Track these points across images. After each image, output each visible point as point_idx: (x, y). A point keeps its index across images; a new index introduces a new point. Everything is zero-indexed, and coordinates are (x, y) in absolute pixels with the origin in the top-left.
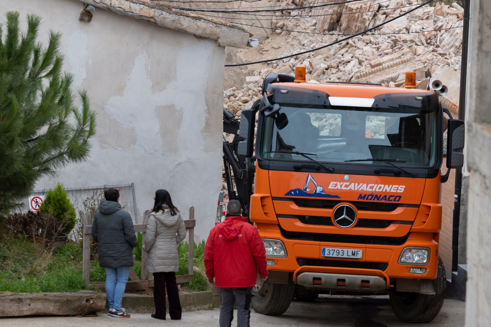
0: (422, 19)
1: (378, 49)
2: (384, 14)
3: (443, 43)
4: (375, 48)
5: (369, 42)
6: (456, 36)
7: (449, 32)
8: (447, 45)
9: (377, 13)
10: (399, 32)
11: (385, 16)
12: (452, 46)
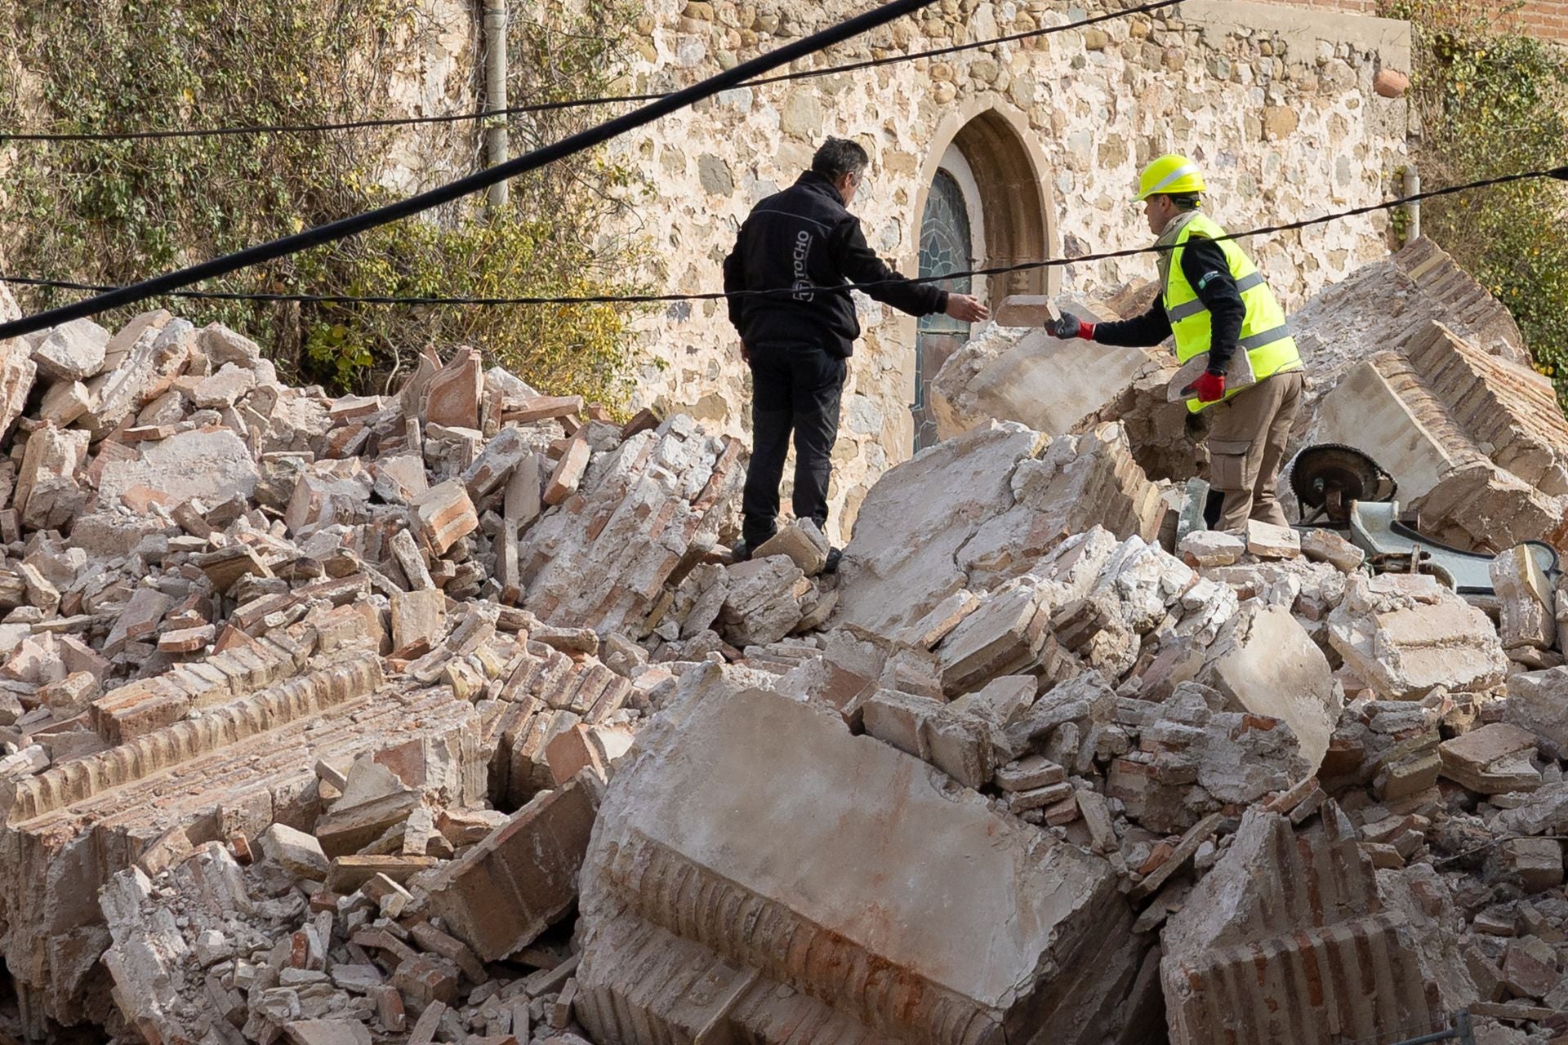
0: (335, 454)
1: (92, 635)
2: (74, 425)
3: (549, 580)
4: (70, 630)
5: (12, 598)
6: (634, 528)
7: (578, 508)
8: (573, 592)
9: (30, 423)
10: (224, 518)
11: (83, 436)
12: (609, 600)
